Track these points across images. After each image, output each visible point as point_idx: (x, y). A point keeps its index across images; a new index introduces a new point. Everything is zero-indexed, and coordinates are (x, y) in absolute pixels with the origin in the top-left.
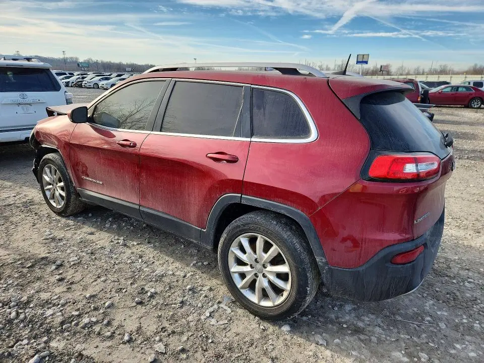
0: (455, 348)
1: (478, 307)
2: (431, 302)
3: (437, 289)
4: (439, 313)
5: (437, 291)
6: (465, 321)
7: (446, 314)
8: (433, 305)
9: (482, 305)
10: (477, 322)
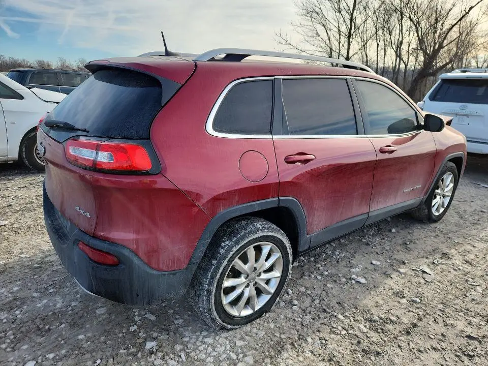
0: (18, 286)
1: (8, 341)
2: (58, 306)
3: (63, 326)
4: (45, 301)
5: (61, 323)
6: (18, 312)
7: (39, 305)
8: (55, 305)
9: (4, 346)
10: (4, 321)
